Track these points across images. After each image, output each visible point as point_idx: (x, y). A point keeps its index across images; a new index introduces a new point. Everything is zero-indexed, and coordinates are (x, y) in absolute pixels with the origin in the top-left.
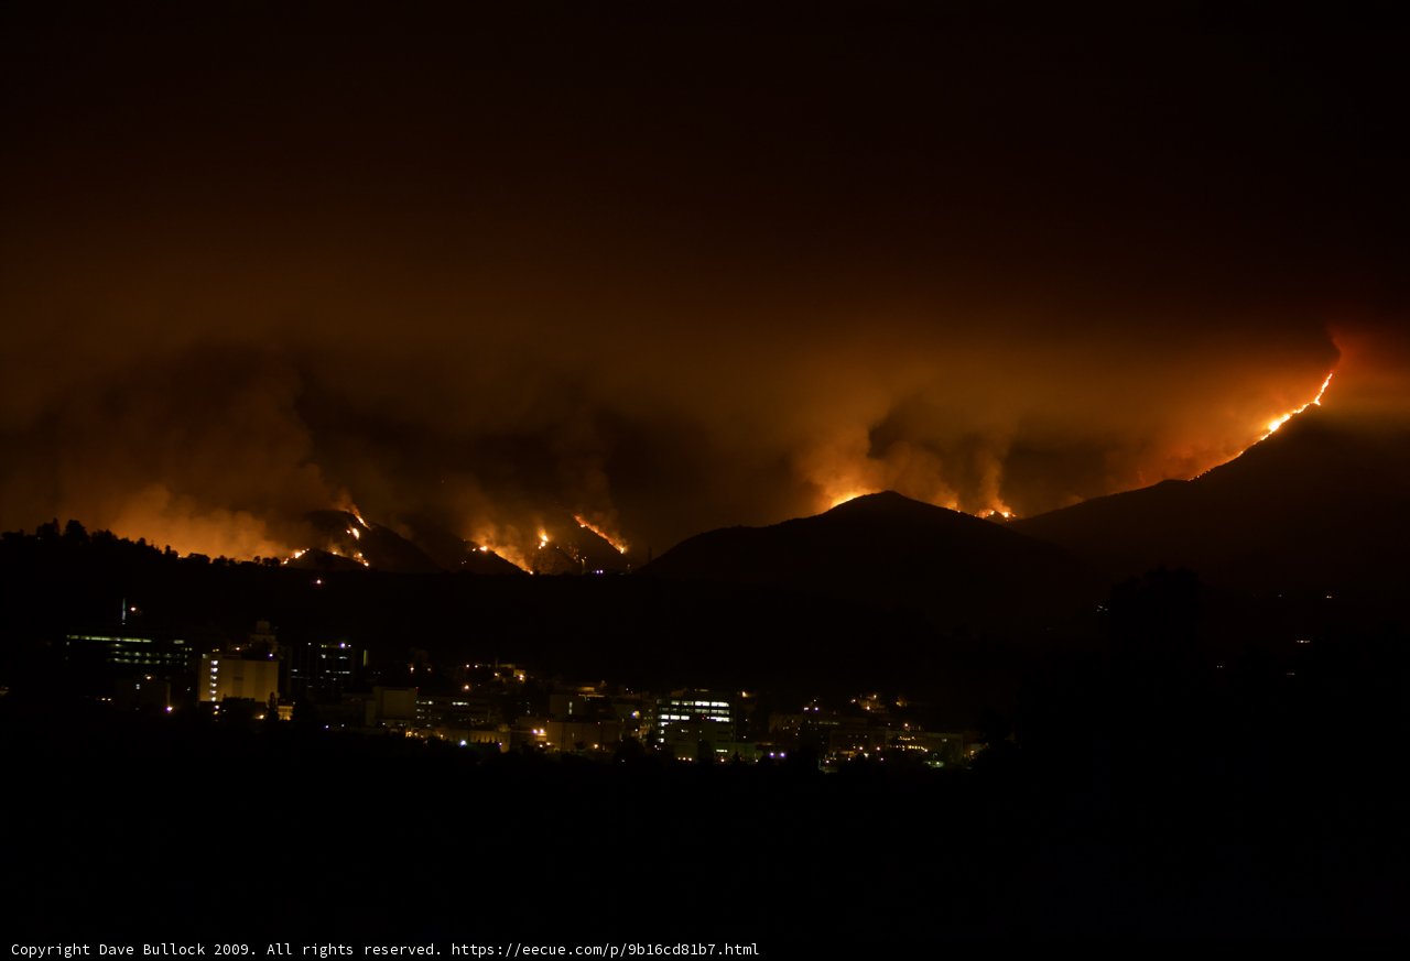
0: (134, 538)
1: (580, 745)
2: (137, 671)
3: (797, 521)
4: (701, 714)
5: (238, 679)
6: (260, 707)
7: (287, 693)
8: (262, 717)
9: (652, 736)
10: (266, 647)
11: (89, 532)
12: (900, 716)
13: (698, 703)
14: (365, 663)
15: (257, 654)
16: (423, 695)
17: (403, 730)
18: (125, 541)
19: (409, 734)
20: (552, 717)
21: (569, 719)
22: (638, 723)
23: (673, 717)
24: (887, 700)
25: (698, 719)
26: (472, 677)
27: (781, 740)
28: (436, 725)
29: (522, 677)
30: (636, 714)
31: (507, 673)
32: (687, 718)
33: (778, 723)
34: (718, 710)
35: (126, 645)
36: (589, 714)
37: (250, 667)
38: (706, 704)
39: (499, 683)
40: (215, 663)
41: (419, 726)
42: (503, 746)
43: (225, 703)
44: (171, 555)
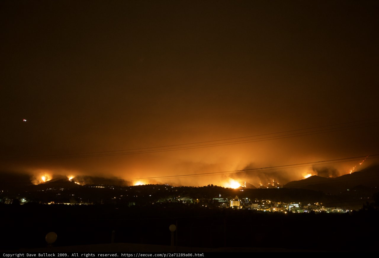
0: (219, 186)
1: (280, 211)
2: (222, 203)
3: (303, 180)
4: (295, 206)
5: (235, 203)
6: (238, 207)
7: (241, 205)
8: (238, 208)
9: (289, 209)
10: (237, 199)
11: (214, 186)
12: (322, 206)
13: (294, 205)
14: (250, 200)
15: (237, 200)
16: (258, 204)
17: (257, 209)
18: (218, 187)
19: (258, 210)
20: (275, 207)
21: (278, 207)
22: (286, 207)
23: (291, 206)
24: (319, 203)
25: (294, 207)
26: (264, 202)
27: (306, 209)
28: (261, 208)
29: (270, 202)
30: (286, 206)
31: (268, 201)
32: (293, 207)
33: (305, 207)
34: (297, 206)
35: (220, 200)
36: (280, 206)
37: (236, 201)
38: (295, 204)
39: (267, 203)
40: (232, 201)
41: (258, 208)
42: (270, 211)
43: (234, 206)
44: (224, 188)
